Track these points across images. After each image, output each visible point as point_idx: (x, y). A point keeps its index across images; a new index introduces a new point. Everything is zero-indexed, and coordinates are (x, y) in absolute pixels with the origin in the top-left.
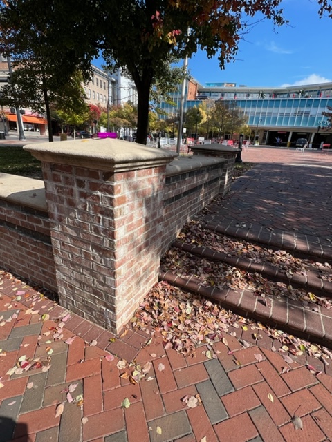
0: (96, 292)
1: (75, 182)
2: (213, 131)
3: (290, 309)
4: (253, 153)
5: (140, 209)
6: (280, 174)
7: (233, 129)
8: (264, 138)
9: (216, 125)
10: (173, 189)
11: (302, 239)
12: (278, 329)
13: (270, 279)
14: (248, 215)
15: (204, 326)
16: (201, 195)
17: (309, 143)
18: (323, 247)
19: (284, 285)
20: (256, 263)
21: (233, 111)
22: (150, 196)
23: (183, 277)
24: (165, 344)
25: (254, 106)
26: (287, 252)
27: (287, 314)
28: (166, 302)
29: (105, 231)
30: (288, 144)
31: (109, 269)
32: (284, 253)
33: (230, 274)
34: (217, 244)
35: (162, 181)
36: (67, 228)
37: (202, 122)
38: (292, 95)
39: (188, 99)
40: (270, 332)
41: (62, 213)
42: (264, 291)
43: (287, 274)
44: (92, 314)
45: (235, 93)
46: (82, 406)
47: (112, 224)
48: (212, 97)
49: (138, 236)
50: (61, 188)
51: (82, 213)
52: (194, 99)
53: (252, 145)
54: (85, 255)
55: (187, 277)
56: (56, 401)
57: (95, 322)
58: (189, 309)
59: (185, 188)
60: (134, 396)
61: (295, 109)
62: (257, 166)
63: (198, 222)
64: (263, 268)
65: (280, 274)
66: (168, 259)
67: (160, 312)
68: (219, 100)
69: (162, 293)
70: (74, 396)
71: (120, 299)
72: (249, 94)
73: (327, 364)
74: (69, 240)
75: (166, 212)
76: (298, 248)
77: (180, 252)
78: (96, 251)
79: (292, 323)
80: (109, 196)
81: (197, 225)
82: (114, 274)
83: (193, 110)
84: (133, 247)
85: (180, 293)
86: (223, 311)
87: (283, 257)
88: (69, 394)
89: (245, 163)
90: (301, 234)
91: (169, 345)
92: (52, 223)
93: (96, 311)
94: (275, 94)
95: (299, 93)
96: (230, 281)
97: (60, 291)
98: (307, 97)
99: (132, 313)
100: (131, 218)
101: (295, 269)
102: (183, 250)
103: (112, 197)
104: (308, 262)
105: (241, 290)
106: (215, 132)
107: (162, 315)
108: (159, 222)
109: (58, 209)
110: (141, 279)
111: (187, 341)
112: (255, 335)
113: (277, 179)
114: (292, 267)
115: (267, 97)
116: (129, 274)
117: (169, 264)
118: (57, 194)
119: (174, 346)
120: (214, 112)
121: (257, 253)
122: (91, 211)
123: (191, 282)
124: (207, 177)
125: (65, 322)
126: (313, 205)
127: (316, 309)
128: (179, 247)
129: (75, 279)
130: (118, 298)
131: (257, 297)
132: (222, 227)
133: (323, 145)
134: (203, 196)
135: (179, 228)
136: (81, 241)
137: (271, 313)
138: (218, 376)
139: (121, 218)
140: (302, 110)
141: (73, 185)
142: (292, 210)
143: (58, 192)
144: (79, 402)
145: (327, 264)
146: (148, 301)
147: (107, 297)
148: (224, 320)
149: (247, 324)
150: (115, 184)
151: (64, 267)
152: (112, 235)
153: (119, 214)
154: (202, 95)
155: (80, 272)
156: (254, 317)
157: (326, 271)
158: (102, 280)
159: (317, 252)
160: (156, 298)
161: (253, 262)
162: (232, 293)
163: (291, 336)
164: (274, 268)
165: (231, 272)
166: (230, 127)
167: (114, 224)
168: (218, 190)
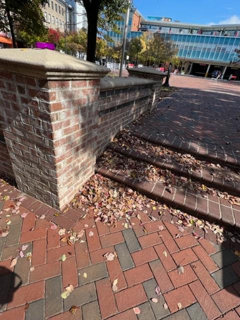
0: (43, 181)
1: (17, 88)
2: (150, 60)
3: (187, 195)
4: (179, 80)
5: (76, 116)
6: (196, 97)
7: (166, 59)
8: (189, 69)
9: (153, 54)
10: (108, 102)
11: (204, 146)
12: (177, 209)
13: (177, 174)
14: (167, 126)
15: (125, 206)
16: (133, 109)
17: (221, 75)
18: (218, 153)
19: (185, 179)
20: (168, 163)
21: (167, 43)
22: (85, 105)
23: (113, 171)
24: (95, 218)
25: (184, 40)
26: (191, 156)
27: (185, 199)
28: (99, 189)
29: (45, 132)
30: (206, 75)
31: (51, 163)
32: (189, 156)
33: (148, 170)
34: (141, 148)
35: (96, 93)
36: (15, 129)
37: (142, 52)
38: (214, 32)
39: (132, 30)
40: (172, 211)
41: (10, 116)
42: (170, 183)
43: (189, 171)
44: (42, 197)
45: (171, 27)
46: (30, 260)
47: (50, 127)
48: (151, 30)
49: (75, 138)
50: (6, 94)
51: (26, 116)
52: (137, 31)
53: (179, 74)
54: (31, 152)
55: (116, 171)
56: (12, 256)
57: (44, 202)
58: (116, 194)
59: (118, 102)
60: (69, 253)
61: (215, 45)
62: (180, 90)
63: (128, 131)
64: (172, 167)
65: (184, 171)
66: (103, 158)
67: (94, 196)
68: (157, 33)
69: (96, 182)
70: (25, 253)
71: (62, 186)
72: (181, 29)
73: (207, 232)
74: (18, 140)
75: (102, 121)
76: (200, 153)
77: (113, 153)
78: (40, 149)
79: (187, 205)
80: (45, 102)
81: (128, 133)
82: (55, 168)
83: (136, 40)
84: (71, 147)
85: (110, 182)
86: (141, 196)
87: (188, 159)
88: (21, 252)
89: (171, 88)
90: (204, 143)
91: (99, 219)
92: (3, 124)
93: (44, 195)
94: (202, 31)
95: (220, 31)
96: (148, 176)
97: (17, 179)
98: (226, 35)
99: (73, 196)
100: (68, 123)
101: (195, 168)
102: (115, 151)
103: (48, 103)
104: (205, 163)
105: (155, 182)
106: (152, 61)
107: (95, 199)
108: (94, 128)
109: (6, 113)
110: (80, 172)
111: (112, 216)
112: (161, 213)
113: (194, 101)
114: (193, 166)
115: (195, 33)
116: (69, 167)
117: (104, 161)
118: (3, 99)
119: (102, 220)
120: (152, 43)
121: (170, 156)
122: (32, 115)
123: (119, 175)
124: (138, 95)
125: (21, 202)
126: (216, 122)
127: (205, 196)
128: (112, 149)
129: (27, 171)
130: (60, 185)
131: (165, 187)
132: (146, 135)
133: (231, 76)
134: (134, 111)
135: (113, 134)
136: (28, 141)
137: (173, 198)
138: (131, 240)
139: (57, 122)
140: (220, 46)
141: (16, 91)
142: (200, 125)
143: (4, 97)
144: (28, 257)
145: (218, 165)
146: (86, 188)
147: (52, 185)
148: (140, 202)
149: (156, 205)
150: (50, 91)
151: (18, 161)
152: (51, 136)
153: (55, 119)
154: (144, 27)
155: (29, 165)
156: (161, 201)
157: (217, 170)
158: (46, 172)
159: (213, 156)
160: (92, 186)
161: (166, 162)
162: (147, 184)
163: (186, 214)
164: (180, 166)
165: (149, 168)
166: (164, 58)
167: (52, 127)
168: (147, 107)
